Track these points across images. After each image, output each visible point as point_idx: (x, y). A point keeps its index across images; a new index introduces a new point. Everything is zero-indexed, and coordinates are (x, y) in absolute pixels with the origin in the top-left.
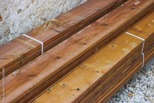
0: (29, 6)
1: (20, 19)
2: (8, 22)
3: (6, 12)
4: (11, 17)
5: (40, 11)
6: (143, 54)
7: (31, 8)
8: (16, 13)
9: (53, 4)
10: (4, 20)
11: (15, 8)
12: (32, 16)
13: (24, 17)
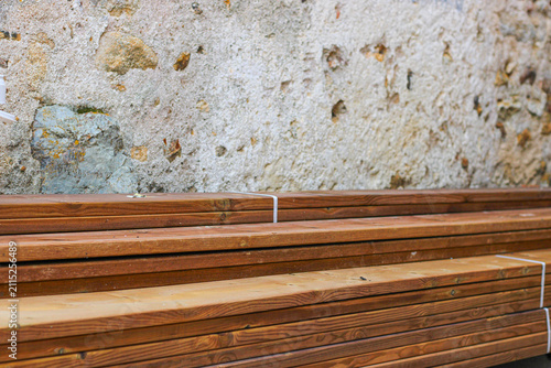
0: (245, 149)
1: (222, 173)
2: (193, 167)
3: (192, 139)
4: (201, 155)
5: (270, 176)
6: (547, 310)
7: (250, 157)
8: (215, 153)
9: (302, 172)
10: (185, 157)
11: (212, 138)
12: (251, 181)
13: (232, 174)
